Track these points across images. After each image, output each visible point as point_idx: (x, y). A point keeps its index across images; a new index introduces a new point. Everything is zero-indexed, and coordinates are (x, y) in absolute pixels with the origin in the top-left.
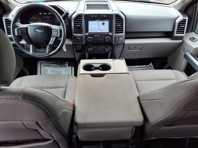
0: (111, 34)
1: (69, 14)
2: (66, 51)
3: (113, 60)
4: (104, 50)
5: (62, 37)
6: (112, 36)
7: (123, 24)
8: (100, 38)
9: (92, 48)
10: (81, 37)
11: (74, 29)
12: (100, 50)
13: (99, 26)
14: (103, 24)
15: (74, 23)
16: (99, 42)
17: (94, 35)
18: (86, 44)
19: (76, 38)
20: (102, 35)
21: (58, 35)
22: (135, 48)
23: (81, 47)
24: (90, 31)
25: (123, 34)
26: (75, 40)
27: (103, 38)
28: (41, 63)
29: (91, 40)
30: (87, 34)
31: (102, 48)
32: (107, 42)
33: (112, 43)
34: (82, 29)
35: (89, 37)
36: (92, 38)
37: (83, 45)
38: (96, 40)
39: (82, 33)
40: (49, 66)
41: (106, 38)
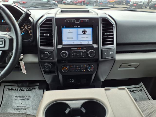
0: (95, 46)
1: (30, 15)
2: (26, 73)
3: (106, 90)
4: (86, 69)
5: (14, 51)
6: (97, 49)
7: (113, 32)
8: (80, 52)
9: (68, 67)
10: (51, 52)
11: (41, 39)
12: (80, 70)
13: (77, 34)
14: (84, 32)
15: (41, 30)
16: (79, 59)
17: (71, 48)
18: (59, 61)
19: (42, 52)
20: (82, 48)
21: (7, 48)
22: (130, 65)
23: (50, 66)
24: (65, 42)
25: (114, 46)
26: (42, 56)
27: (84, 53)
28: (5, 86)
29: (66, 55)
30: (60, 47)
31: (82, 67)
32: (90, 57)
33: (98, 59)
34: (52, 40)
35: (63, 51)
36: (67, 52)
37: (53, 64)
38: (73, 55)
39: (52, 46)
40: (15, 89)
41: (89, 52)
